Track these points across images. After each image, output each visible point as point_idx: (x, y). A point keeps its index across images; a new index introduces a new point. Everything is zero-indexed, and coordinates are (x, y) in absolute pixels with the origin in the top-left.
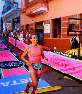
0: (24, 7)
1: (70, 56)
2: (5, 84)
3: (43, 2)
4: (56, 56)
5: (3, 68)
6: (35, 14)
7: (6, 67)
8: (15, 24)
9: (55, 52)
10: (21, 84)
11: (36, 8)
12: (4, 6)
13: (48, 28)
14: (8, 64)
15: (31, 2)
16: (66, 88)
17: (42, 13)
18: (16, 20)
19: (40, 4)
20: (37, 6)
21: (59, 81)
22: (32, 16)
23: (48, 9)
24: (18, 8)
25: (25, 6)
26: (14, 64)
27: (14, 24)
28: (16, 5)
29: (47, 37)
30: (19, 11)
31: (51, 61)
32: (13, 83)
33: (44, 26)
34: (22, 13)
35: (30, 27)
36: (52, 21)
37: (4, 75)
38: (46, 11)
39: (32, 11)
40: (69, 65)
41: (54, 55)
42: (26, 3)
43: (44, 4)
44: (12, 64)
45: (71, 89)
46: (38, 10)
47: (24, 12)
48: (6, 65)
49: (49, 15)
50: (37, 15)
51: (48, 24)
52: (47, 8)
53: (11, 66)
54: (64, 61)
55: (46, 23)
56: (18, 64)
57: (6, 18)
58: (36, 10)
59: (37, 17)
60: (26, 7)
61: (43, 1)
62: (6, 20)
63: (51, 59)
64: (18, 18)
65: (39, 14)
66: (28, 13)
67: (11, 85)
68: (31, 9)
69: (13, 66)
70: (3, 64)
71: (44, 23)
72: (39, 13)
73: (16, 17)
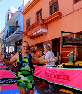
0: (26, 30)
3: (43, 25)
8: (18, 46)
12: (8, 31)
14: (7, 81)
15: (32, 25)
17: (42, 35)
18: (19, 42)
19: (40, 26)
20: (37, 28)
22: (33, 37)
23: (47, 31)
24: (20, 31)
28: (18, 28)
30: (21, 34)
34: (24, 36)
36: (51, 41)
38: (46, 33)
39: (33, 33)
42: (27, 26)
47: (26, 35)
48: (5, 81)
49: (49, 36)
50: (37, 37)
53: (9, 82)
55: (46, 44)
57: (10, 42)
58: (37, 32)
59: (38, 39)
60: (28, 30)
65: (39, 36)
66: (29, 35)
68: (32, 31)
69: (11, 82)
71: (44, 44)
73: (18, 40)
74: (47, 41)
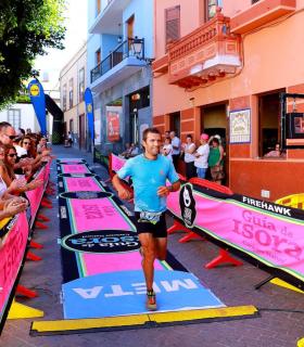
0: (162, 54)
1: (287, 211)
2: (89, 293)
3: (225, 38)
4: (250, 212)
5: (87, 249)
6: (200, 78)
7: (97, 248)
8: (135, 110)
9: (246, 202)
10: (135, 295)
11: (202, 56)
12: (98, 52)
13: (243, 125)
14: (104, 240)
15: (186, 38)
16: (273, 314)
17: (223, 75)
18: (138, 96)
19: (214, 44)
20: (204, 50)
21: (256, 292)
22: (188, 83)
23: (242, 60)
24: (143, 58)
25: (167, 51)
26: (120, 241)
27: (131, 110)
28: (138, 47)
29: (240, 156)
30: (146, 66)
31: (236, 230)
32: (112, 292)
33: (228, 119)
34: (156, 74)
35: (182, 121)
36: (256, 99)
37: (88, 270)
38: (236, 67)
39: (189, 69)
40: (285, 241)
41: (246, 211)
42: (169, 40)
43: (227, 43)
44: (116, 239)
45: (289, 317)
46: (209, 64)
47: (165, 71)
48: (96, 241)
49: (246, 81)
50: (205, 81)
51: (241, 112)
52: (238, 58)
53: (111, 244)
54: (273, 227)
55: (237, 107)
56: (135, 240)
57: (106, 92)
58: (202, 63)
59: (208, 89)
60: (171, 54)
61: (225, 35)
62: (107, 96)
63: (237, 222)
64: (145, 92)
65: (213, 78)
67: (107, 295)
68: (186, 59)
69: (117, 244)
70: (88, 240)
71: (229, 108)
72: (211, 74)
73: (137, 87)
74: (239, 100)
